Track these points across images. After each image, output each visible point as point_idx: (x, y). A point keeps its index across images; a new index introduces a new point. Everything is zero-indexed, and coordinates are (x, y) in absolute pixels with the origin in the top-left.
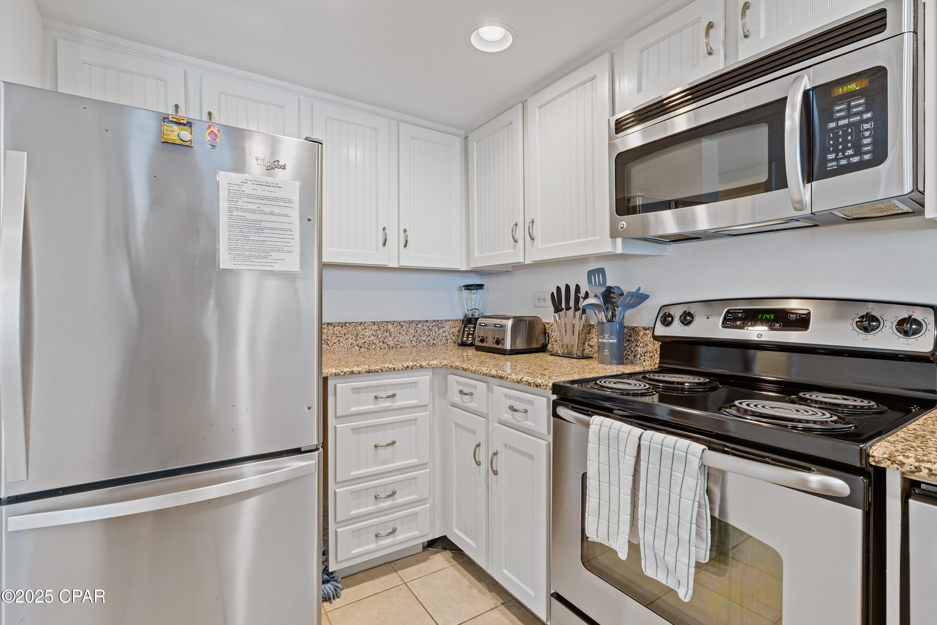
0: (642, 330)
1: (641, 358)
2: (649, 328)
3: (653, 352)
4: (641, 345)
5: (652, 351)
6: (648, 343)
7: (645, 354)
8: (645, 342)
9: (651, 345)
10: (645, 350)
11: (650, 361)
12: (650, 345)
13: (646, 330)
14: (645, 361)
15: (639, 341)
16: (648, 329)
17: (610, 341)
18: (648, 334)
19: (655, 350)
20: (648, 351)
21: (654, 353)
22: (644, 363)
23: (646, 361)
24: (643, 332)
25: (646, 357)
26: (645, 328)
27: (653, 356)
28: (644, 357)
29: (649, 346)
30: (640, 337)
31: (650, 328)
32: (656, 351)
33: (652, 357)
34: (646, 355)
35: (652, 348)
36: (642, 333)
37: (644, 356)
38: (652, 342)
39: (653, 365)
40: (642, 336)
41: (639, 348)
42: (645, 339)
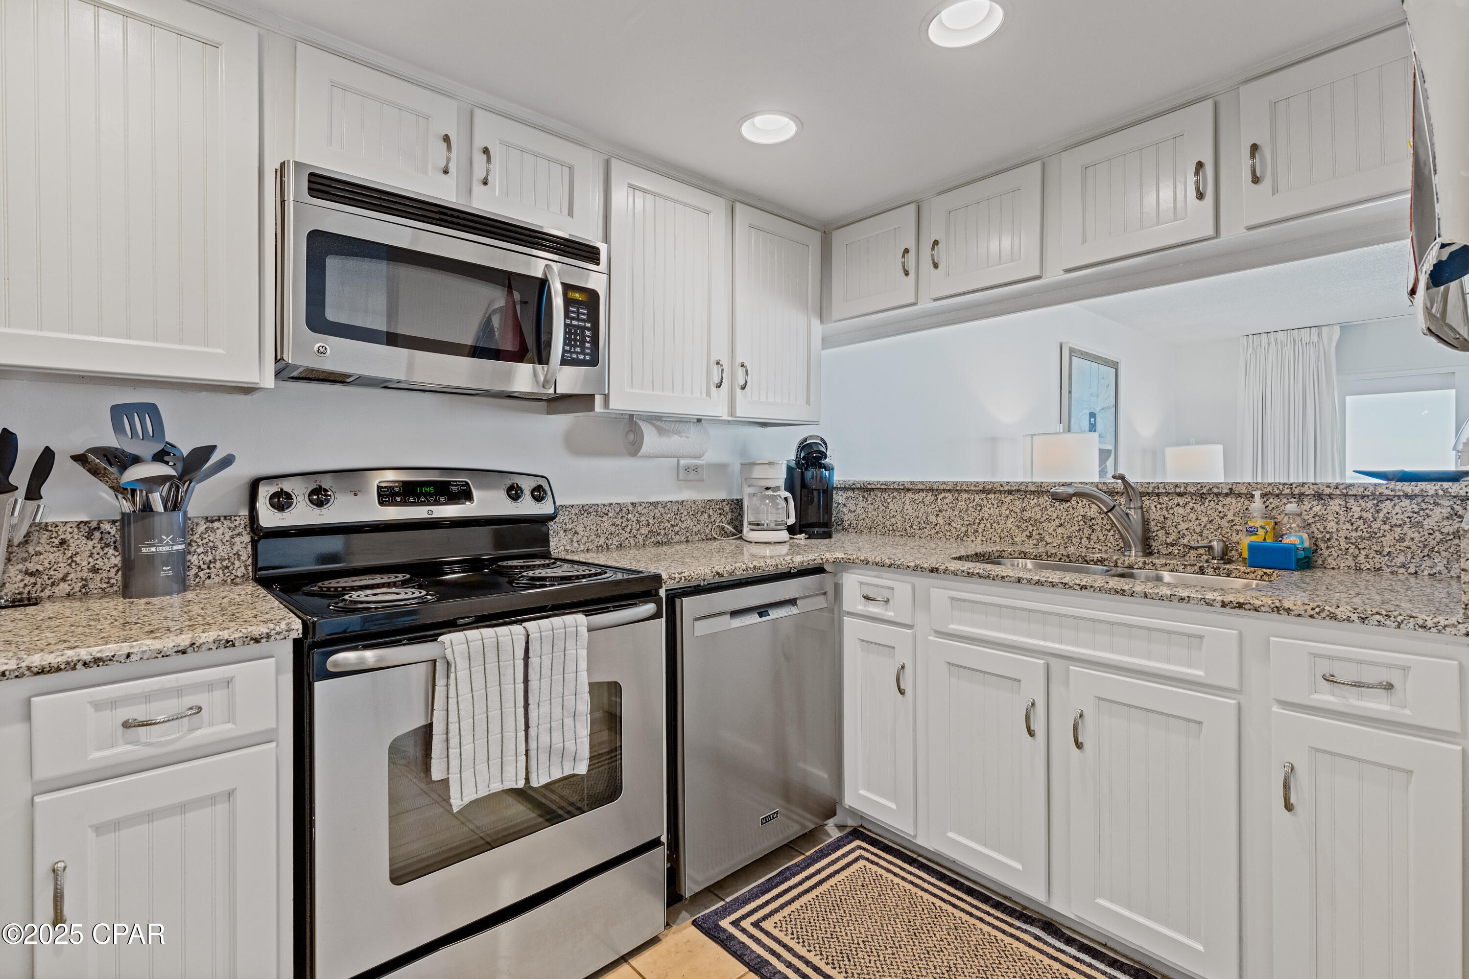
0: (203, 523)
1: (201, 574)
2: (219, 517)
3: (228, 559)
4: (200, 550)
5: (227, 557)
6: (219, 544)
7: (209, 565)
8: (211, 544)
9: (224, 547)
10: (210, 557)
11: (222, 575)
12: (221, 548)
13: (212, 522)
14: (209, 577)
15: (194, 544)
16: (219, 520)
17: (175, 548)
18: (218, 528)
19: (235, 554)
20: (218, 558)
21: (233, 560)
22: (207, 581)
23: (213, 576)
24: (205, 526)
25: (213, 570)
26: (209, 519)
27: (229, 565)
28: (208, 571)
29: (221, 550)
30: (197, 536)
31: (222, 519)
32: (236, 557)
33: (227, 567)
34: (211, 566)
35: (228, 552)
36: (202, 528)
37: (209, 568)
38: (227, 541)
39: (229, 580)
40: (202, 533)
41: (195, 556)
42: (210, 538)
